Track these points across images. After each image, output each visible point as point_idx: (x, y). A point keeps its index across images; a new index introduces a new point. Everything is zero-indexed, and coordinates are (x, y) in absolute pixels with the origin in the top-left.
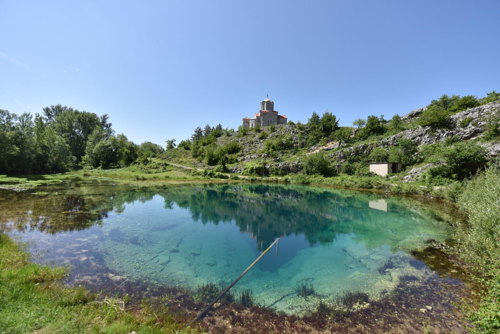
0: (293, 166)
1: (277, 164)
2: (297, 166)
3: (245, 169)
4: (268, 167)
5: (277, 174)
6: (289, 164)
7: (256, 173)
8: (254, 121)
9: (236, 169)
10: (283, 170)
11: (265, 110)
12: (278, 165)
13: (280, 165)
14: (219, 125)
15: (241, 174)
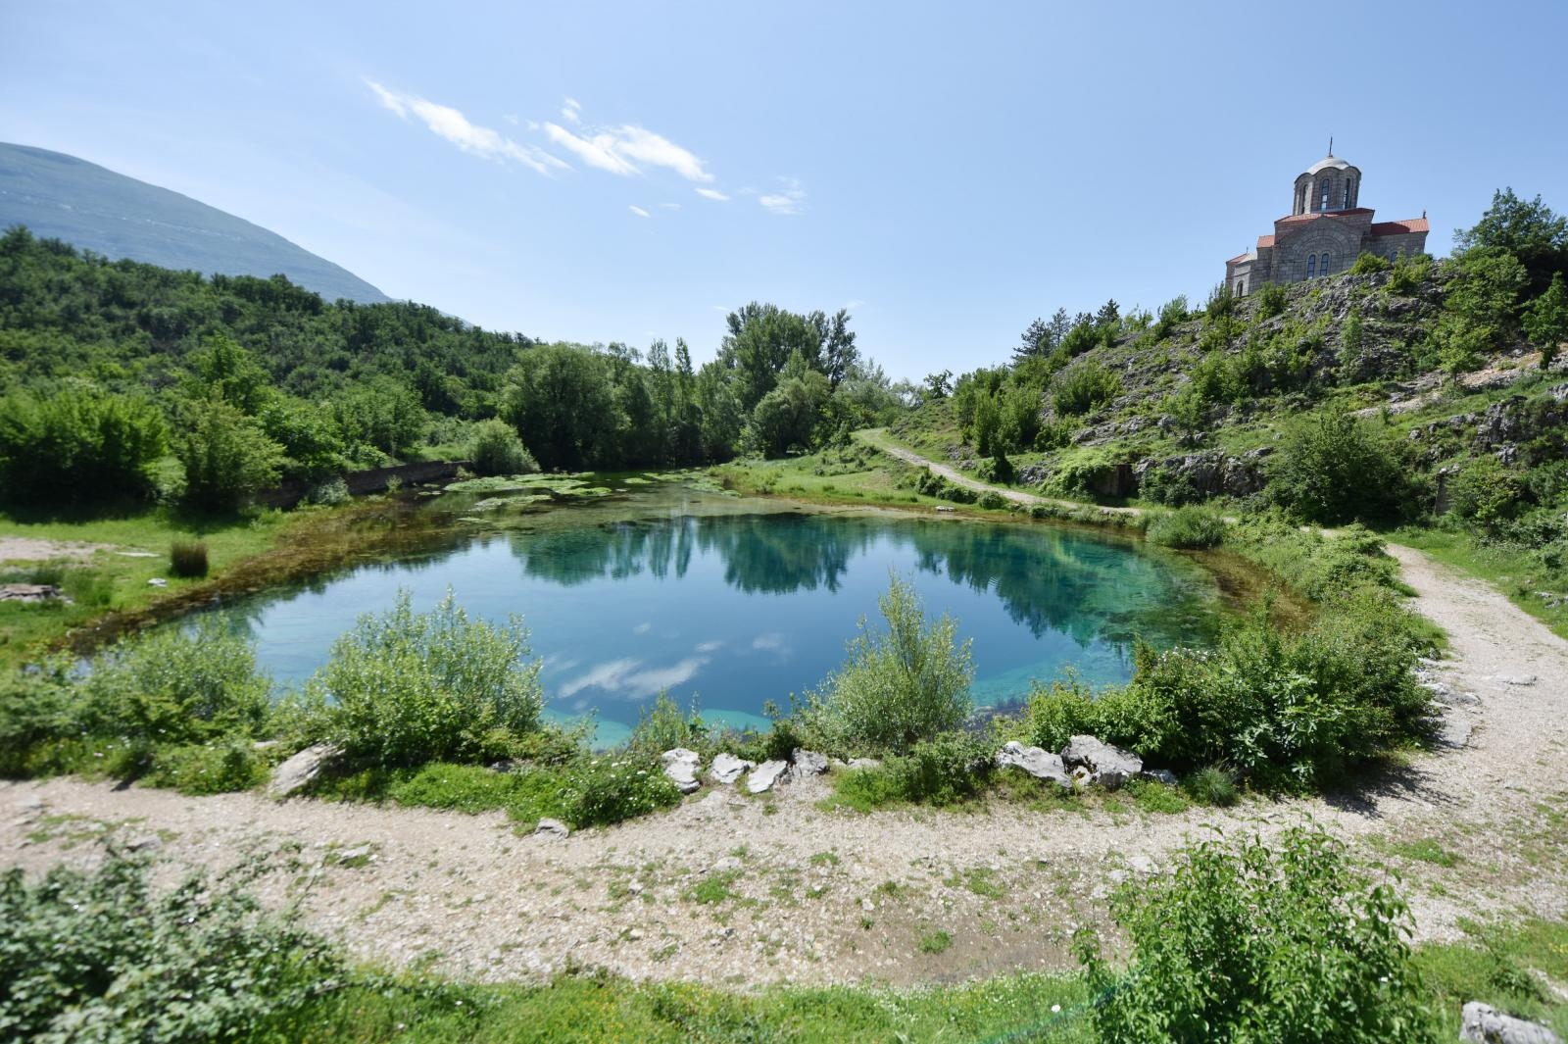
0: (1235, 468)
1: (1180, 455)
2: (1250, 470)
3: (1056, 473)
4: (1140, 467)
5: (1160, 497)
6: (1222, 460)
7: (1082, 489)
8: (1248, 268)
9: (1032, 473)
10: (1192, 481)
11: (1307, 211)
12: (1182, 462)
13: (1188, 463)
14: (1111, 303)
15: (1040, 488)
